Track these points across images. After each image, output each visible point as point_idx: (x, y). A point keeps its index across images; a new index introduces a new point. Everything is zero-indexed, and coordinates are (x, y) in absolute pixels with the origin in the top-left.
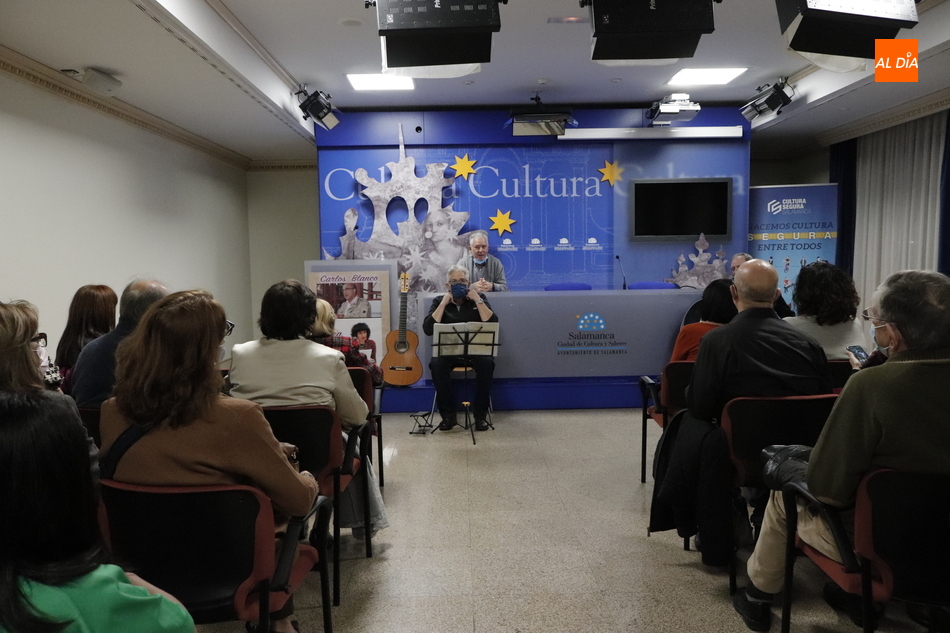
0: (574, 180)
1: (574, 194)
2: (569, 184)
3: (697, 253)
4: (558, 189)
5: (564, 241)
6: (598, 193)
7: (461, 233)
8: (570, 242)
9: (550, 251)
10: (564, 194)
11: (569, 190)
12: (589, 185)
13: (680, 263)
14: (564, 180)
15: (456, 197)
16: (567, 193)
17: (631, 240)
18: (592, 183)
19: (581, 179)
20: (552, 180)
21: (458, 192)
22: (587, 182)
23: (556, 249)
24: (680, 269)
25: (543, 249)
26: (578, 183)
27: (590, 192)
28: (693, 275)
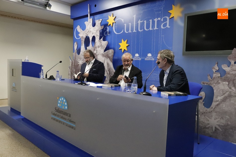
0: (156, 20)
1: (156, 28)
2: (153, 22)
3: (229, 64)
4: (148, 27)
5: (149, 55)
6: (168, 26)
7: (105, 51)
8: (152, 55)
9: (143, 60)
10: (151, 29)
11: (153, 26)
12: (163, 22)
13: (214, 71)
14: (151, 20)
15: (109, 35)
16: (152, 27)
17: (184, 54)
18: (165, 20)
19: (159, 19)
20: (145, 21)
21: (109, 33)
22: (162, 20)
23: (146, 59)
24: (214, 75)
25: (140, 59)
26: (158, 21)
27: (164, 26)
28: (225, 80)
